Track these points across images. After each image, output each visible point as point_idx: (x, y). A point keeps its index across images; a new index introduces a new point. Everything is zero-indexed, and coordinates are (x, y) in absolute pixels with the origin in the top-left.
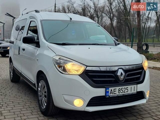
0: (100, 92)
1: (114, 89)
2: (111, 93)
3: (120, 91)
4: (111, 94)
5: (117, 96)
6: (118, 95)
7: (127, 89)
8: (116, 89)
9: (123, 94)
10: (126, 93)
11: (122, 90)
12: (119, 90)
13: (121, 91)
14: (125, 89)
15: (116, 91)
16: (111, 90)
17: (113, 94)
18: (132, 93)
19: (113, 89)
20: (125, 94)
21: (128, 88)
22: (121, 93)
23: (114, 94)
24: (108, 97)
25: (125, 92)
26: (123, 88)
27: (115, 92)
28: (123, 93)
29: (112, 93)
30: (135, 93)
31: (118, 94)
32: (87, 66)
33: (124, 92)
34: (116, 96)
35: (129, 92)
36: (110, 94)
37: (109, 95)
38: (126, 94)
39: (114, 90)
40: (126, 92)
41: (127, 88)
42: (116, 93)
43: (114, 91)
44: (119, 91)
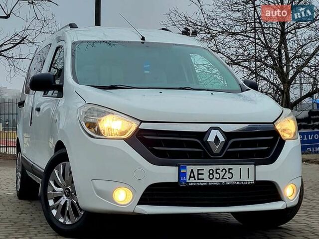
0: (168, 174)
1: (198, 170)
2: (190, 177)
3: (212, 174)
4: (192, 180)
5: (206, 184)
6: (208, 183)
7: (229, 173)
8: (203, 170)
9: (221, 183)
10: (228, 180)
11: (217, 173)
12: (211, 172)
13: (216, 176)
14: (224, 171)
15: (203, 174)
16: (192, 171)
17: (197, 181)
18: (244, 182)
19: (195, 168)
20: (225, 182)
21: (232, 169)
22: (214, 178)
23: (198, 179)
24: (184, 184)
25: (226, 178)
26: (219, 169)
27: (200, 177)
28: (220, 180)
29: (194, 177)
30: (250, 183)
31: (207, 180)
32: (142, 122)
33: (223, 178)
34: (204, 184)
35: (236, 179)
36: (189, 179)
37: (188, 181)
38: (227, 183)
39: (198, 172)
40: (229, 178)
41: (229, 169)
42: (203, 179)
43: (198, 174)
44: (210, 174)
